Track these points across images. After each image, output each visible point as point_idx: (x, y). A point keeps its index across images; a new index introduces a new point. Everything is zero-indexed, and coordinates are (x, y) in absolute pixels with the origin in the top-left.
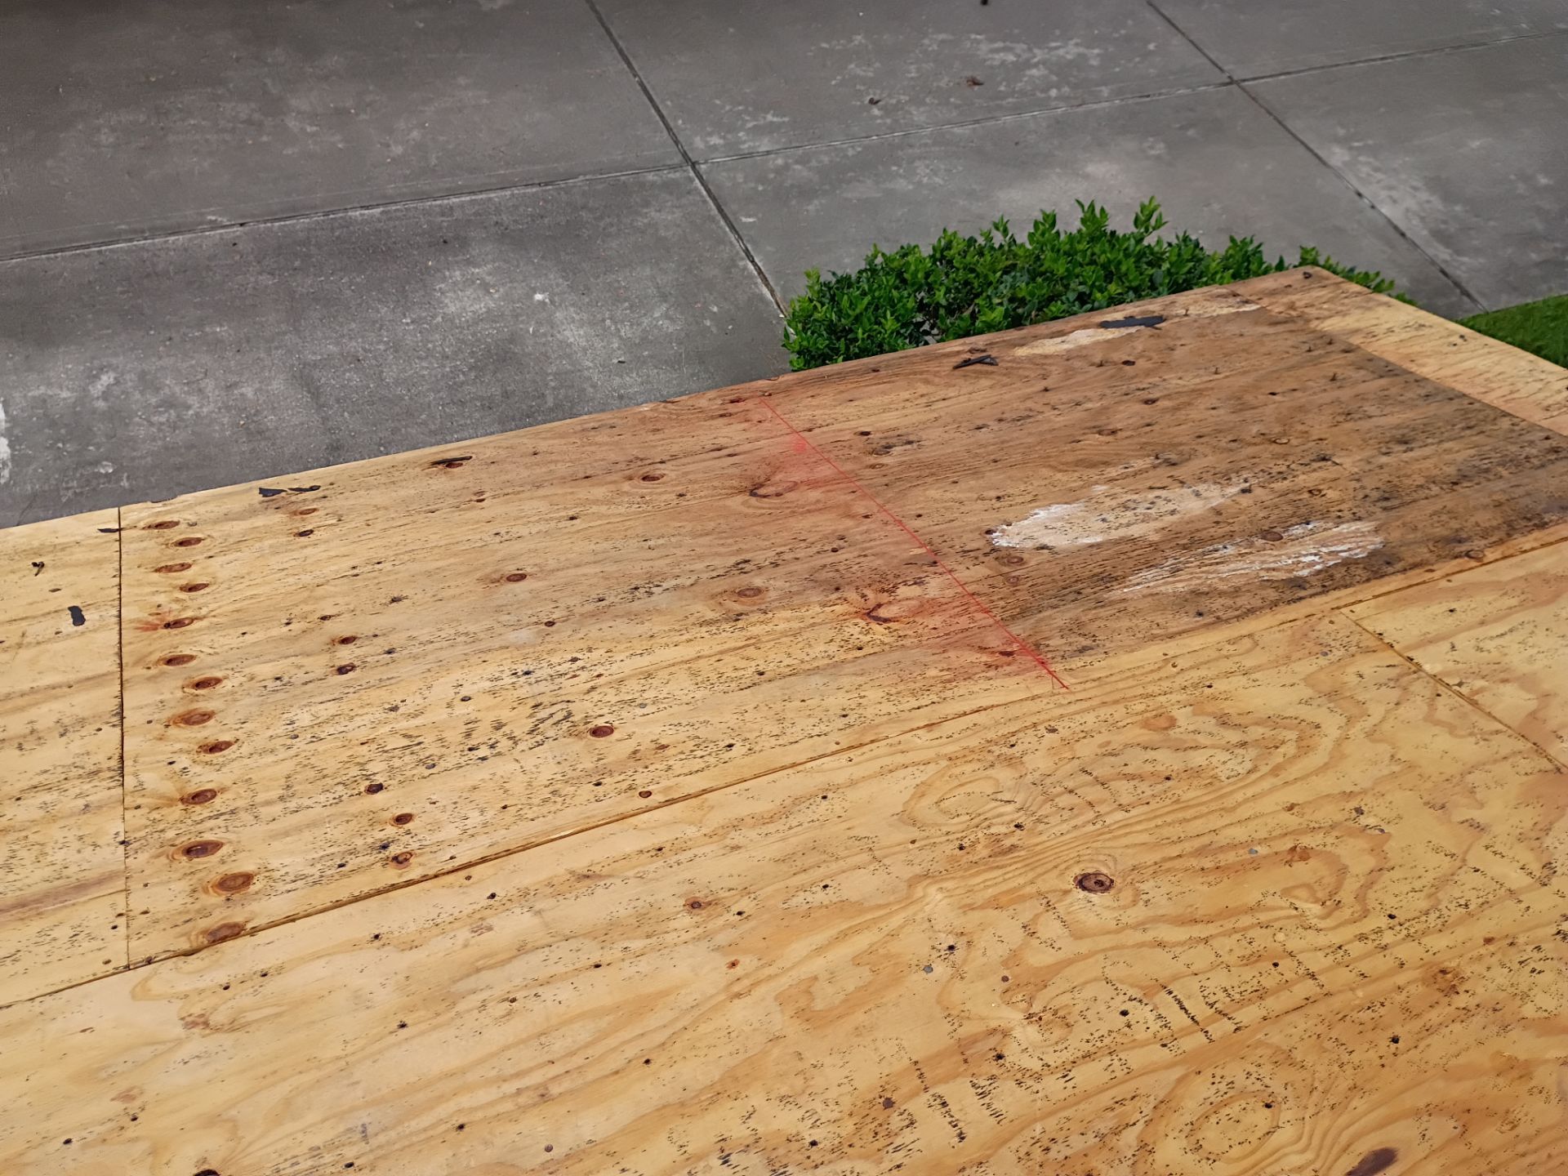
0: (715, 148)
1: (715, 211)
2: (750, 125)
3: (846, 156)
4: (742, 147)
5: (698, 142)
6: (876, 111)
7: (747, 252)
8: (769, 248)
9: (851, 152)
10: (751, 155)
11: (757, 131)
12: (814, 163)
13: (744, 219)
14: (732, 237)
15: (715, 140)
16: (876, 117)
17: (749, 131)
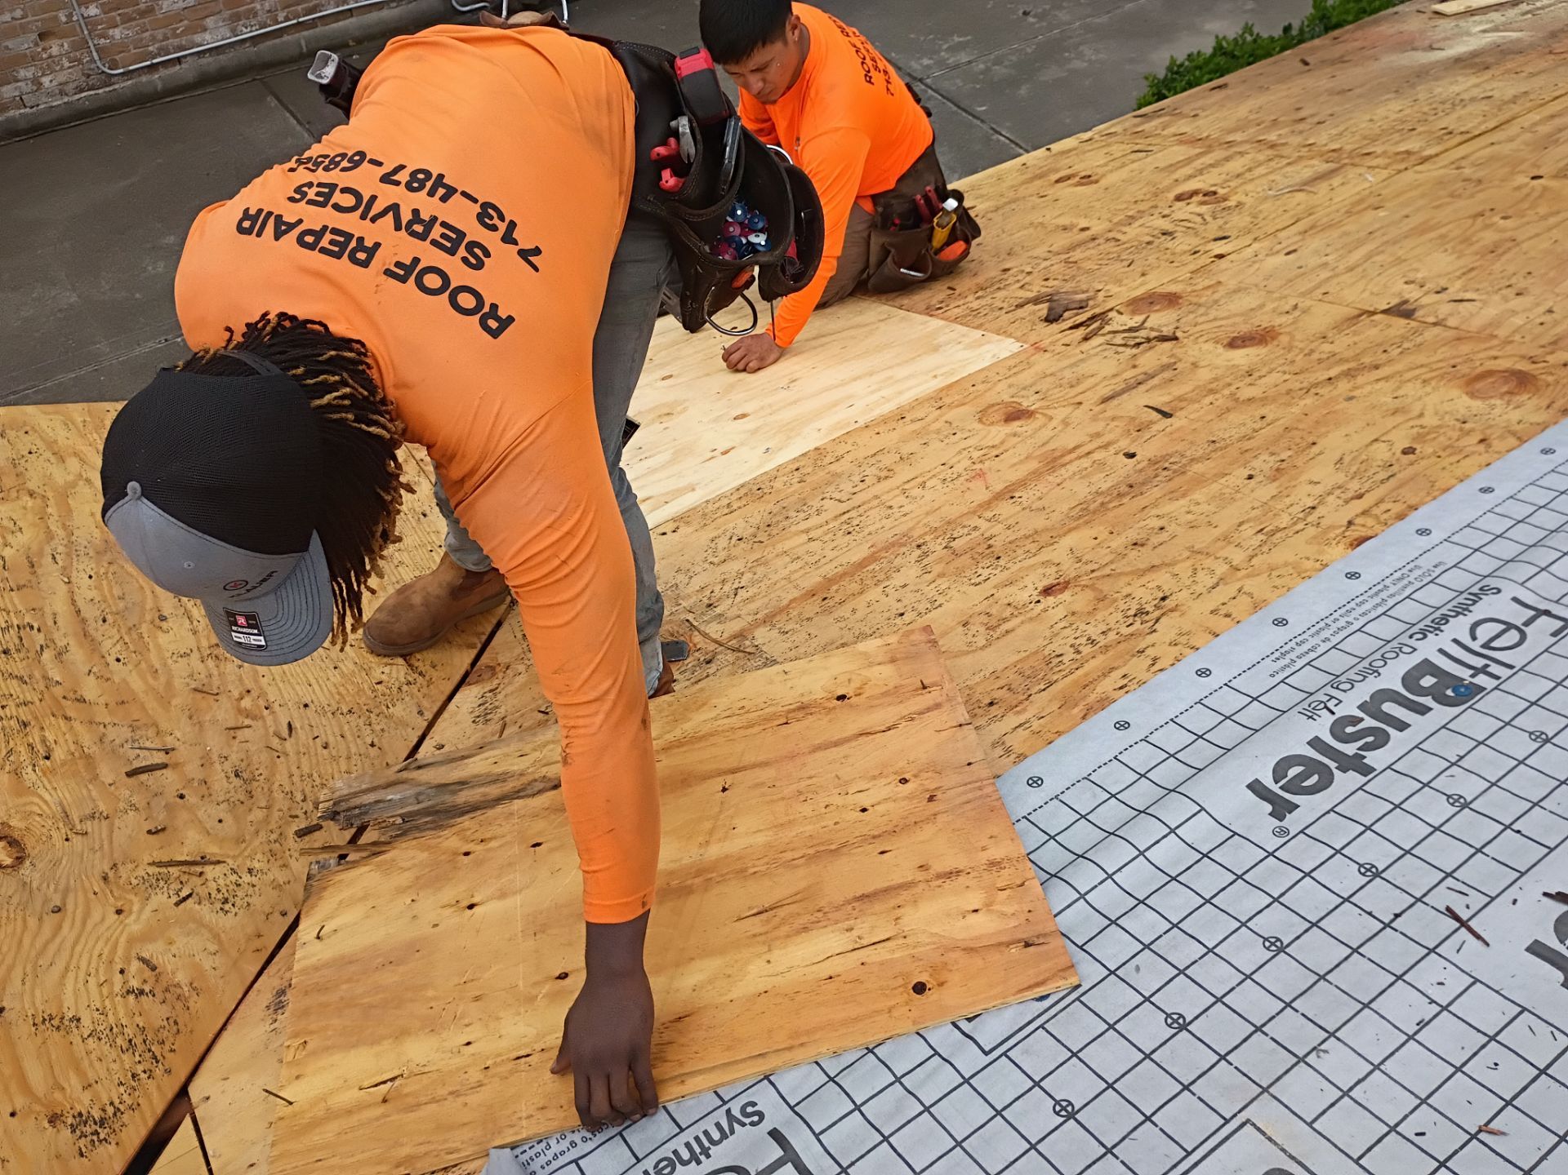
0: (928, 67)
1: (955, 109)
2: (945, 47)
3: (1026, 54)
4: (950, 61)
5: (914, 65)
6: (1031, 20)
7: (992, 129)
8: (1008, 124)
9: (1029, 50)
10: (957, 66)
11: (954, 49)
12: (1007, 63)
13: (979, 109)
14: (978, 122)
15: (926, 62)
16: (1033, 24)
17: (947, 50)
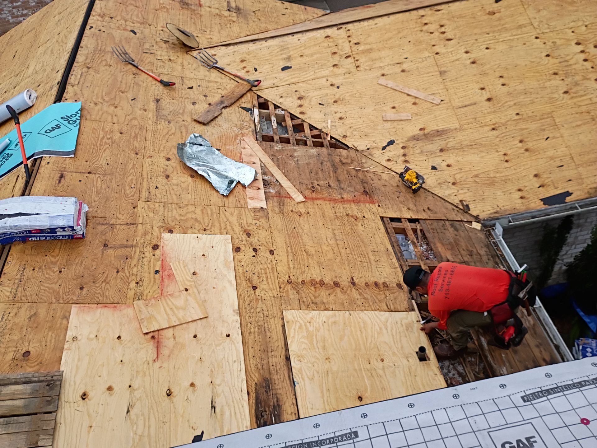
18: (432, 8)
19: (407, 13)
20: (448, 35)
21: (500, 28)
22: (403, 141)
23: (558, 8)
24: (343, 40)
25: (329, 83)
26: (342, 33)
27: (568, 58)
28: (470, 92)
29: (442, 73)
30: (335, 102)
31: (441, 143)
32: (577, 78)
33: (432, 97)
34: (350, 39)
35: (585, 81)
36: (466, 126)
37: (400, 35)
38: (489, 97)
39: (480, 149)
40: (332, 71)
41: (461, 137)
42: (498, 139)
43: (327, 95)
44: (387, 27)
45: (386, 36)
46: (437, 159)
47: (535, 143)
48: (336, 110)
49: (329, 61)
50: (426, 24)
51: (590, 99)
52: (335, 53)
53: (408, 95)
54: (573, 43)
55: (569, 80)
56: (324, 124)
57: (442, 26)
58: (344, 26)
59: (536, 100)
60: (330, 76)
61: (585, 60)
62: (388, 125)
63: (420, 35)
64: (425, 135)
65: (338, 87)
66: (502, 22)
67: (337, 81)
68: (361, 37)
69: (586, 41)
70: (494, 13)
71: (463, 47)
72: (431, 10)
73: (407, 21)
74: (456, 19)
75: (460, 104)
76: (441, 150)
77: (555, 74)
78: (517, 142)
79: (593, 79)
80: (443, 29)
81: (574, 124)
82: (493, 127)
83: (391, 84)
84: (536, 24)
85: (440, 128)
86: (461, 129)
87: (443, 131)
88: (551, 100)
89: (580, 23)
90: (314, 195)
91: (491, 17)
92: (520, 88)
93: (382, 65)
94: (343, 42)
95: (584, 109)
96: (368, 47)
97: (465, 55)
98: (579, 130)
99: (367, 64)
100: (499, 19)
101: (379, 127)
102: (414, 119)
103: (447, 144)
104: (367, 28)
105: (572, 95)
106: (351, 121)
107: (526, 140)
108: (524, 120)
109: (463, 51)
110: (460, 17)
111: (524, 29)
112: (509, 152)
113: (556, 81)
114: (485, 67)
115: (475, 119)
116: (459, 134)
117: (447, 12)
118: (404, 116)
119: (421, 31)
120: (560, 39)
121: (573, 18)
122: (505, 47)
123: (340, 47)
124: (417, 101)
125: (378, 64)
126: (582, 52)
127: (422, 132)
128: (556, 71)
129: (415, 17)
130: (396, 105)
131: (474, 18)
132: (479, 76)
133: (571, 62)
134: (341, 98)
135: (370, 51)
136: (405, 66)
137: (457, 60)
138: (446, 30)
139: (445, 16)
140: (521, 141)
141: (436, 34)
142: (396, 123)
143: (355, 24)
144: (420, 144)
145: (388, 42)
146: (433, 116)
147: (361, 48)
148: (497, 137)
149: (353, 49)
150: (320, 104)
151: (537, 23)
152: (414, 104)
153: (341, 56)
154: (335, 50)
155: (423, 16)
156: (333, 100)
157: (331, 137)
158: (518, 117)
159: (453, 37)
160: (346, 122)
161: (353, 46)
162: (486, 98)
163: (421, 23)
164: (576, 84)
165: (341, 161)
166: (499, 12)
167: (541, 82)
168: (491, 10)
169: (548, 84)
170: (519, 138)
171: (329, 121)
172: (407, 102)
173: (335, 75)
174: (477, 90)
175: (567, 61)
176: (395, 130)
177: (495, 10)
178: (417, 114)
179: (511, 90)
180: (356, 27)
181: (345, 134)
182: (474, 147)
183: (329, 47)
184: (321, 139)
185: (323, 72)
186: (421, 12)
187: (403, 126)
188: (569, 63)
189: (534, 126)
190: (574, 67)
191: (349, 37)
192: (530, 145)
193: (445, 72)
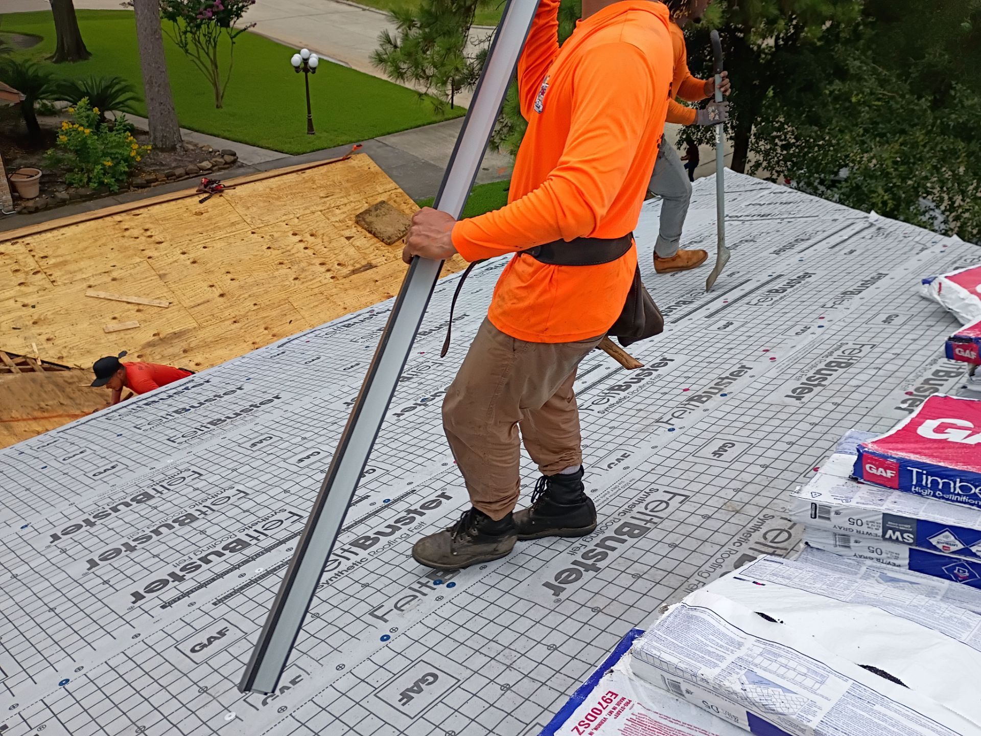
18: (129, 212)
19: (100, 220)
20: (158, 238)
21: (212, 227)
22: (137, 350)
23: (266, 204)
24: (24, 256)
25: (19, 305)
26: (19, 247)
27: (289, 248)
28: (198, 291)
29: (161, 277)
30: (35, 323)
31: (182, 344)
32: (303, 264)
33: (158, 301)
34: (33, 253)
35: (310, 267)
36: (205, 324)
37: (99, 243)
38: (222, 292)
39: (227, 343)
40: (20, 291)
41: (202, 334)
42: (243, 331)
43: (20, 317)
44: (79, 236)
45: (81, 246)
46: (183, 360)
47: (280, 328)
48: (39, 331)
49: (11, 281)
50: (126, 229)
51: (320, 282)
52: (17, 271)
53: (128, 303)
54: (290, 234)
55: (295, 268)
56: (27, 350)
57: (146, 230)
58: (20, 241)
59: (269, 290)
60: (19, 296)
61: (306, 248)
62: (113, 337)
63: (123, 241)
64: (161, 339)
65: (33, 307)
66: (213, 221)
67: (30, 301)
68: (47, 249)
69: (302, 231)
70: (202, 214)
71: (178, 249)
72: (128, 215)
73: (103, 228)
74: (160, 222)
75: (192, 304)
76: (185, 351)
77: (281, 263)
78: (263, 330)
79: (317, 264)
80: (149, 233)
81: (312, 306)
82: (234, 320)
83: (102, 294)
84: (248, 221)
85: (177, 330)
86: (200, 327)
87: (180, 332)
88: (284, 288)
89: (292, 216)
90: (46, 414)
91: (199, 217)
92: (250, 280)
93: (84, 276)
94: (26, 258)
95: (316, 291)
96: (61, 259)
97: (182, 256)
98: (318, 310)
99: (65, 277)
100: (209, 219)
101: (103, 341)
102: (142, 326)
103: (189, 344)
104: (52, 239)
105: (302, 280)
106: (64, 340)
107: (270, 326)
108: (263, 309)
109: (179, 252)
110: (164, 219)
111: (238, 226)
112: (257, 340)
113: (283, 270)
114: (208, 265)
115: (213, 315)
116: (199, 332)
117: (148, 215)
118: (129, 324)
119: (123, 237)
120: (277, 232)
121: (283, 212)
122: (223, 244)
123: (22, 264)
124: (141, 307)
125: (79, 276)
126: (301, 241)
127: (156, 338)
128: (281, 261)
129: (111, 224)
130: (116, 315)
131: (181, 219)
132: (204, 274)
133: (293, 251)
134: (42, 317)
135: (65, 263)
136: (115, 274)
137: (176, 261)
138: (153, 234)
139: (147, 220)
140: (266, 329)
141: (143, 239)
142: (122, 334)
143: (35, 237)
144: (158, 350)
145: (85, 252)
146: (164, 319)
147: (52, 261)
148: (241, 329)
149: (41, 264)
150: (14, 328)
151: (250, 219)
152: (138, 311)
153: (27, 273)
154: (17, 267)
155: (120, 222)
156: (31, 322)
157: (43, 362)
158: (256, 307)
159: (163, 240)
160: (57, 342)
161: (39, 260)
162: (218, 294)
163: (121, 229)
164: (303, 270)
165: (66, 382)
166: (207, 212)
167: (269, 273)
168: (197, 210)
169: (276, 273)
170: (264, 326)
171: (34, 345)
172: (129, 310)
173: (25, 295)
174: (206, 288)
175: (289, 251)
176: (123, 341)
177: (202, 210)
178: (145, 321)
179: (242, 283)
180: (37, 240)
181: (59, 355)
182: (220, 341)
183: (5, 265)
184: (28, 365)
185: (6, 293)
186: (118, 218)
187: (132, 335)
188: (292, 252)
189: (274, 313)
190: (297, 255)
191: (30, 251)
192: (275, 331)
193: (165, 275)
